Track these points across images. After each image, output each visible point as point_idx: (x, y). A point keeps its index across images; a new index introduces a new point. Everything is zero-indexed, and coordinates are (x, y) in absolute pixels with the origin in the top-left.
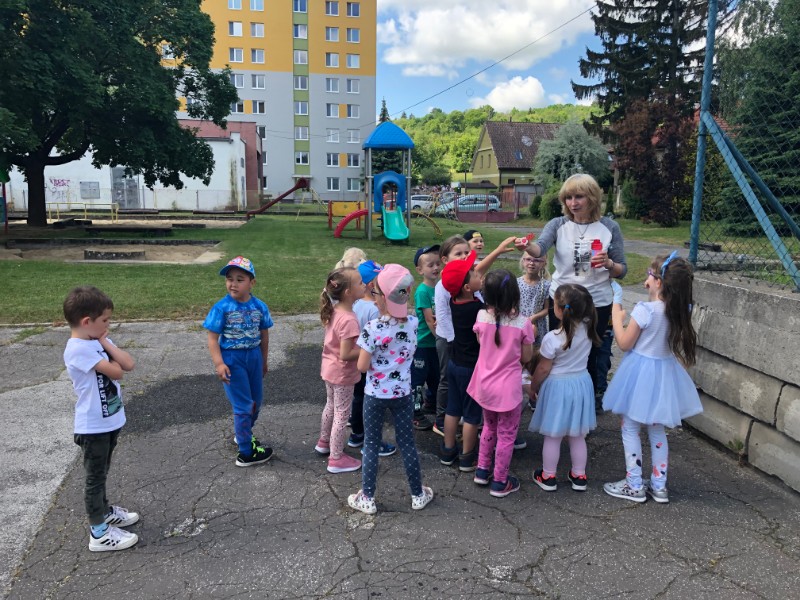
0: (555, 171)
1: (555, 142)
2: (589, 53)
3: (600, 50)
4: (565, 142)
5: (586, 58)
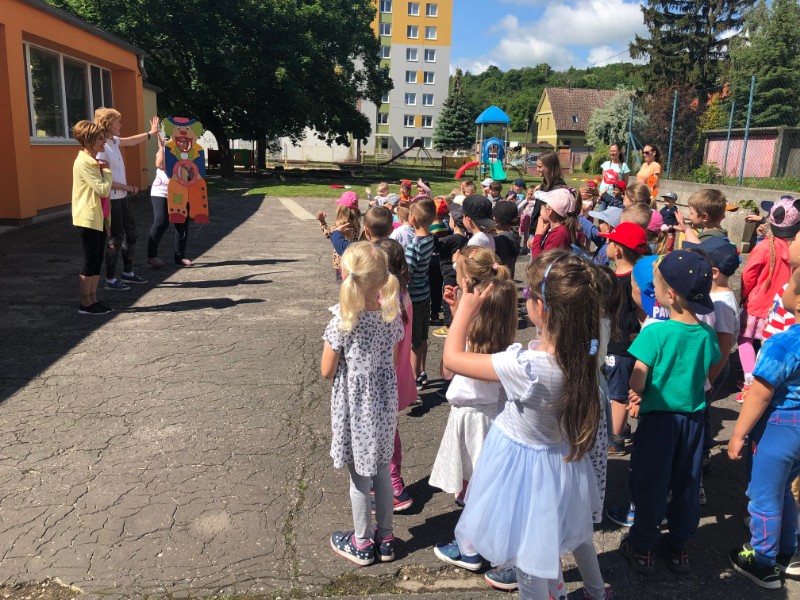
0: (606, 135)
1: (605, 111)
4: (615, 111)
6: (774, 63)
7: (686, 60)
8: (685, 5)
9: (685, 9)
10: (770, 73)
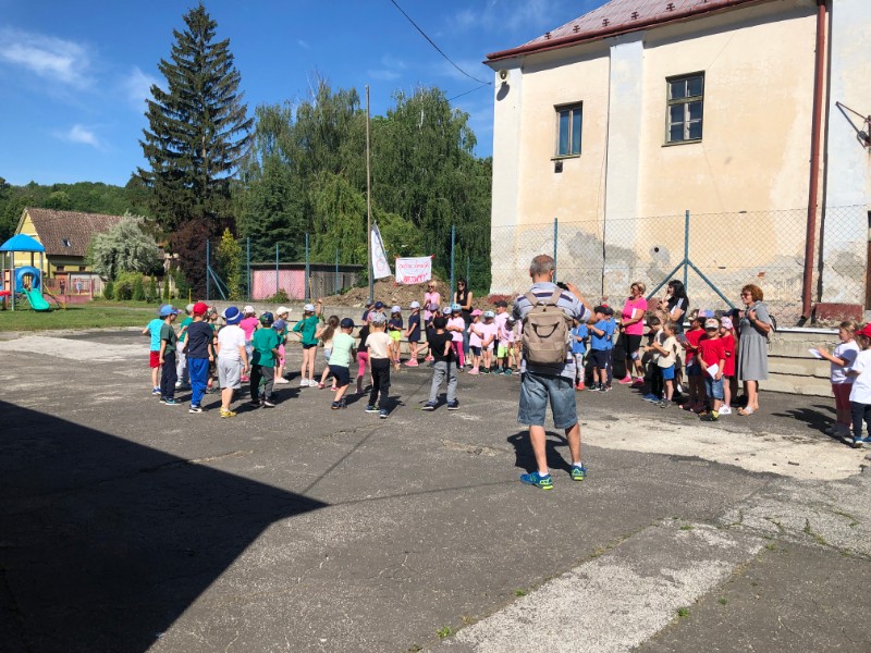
0: (113, 262)
1: (110, 237)
2: (140, 171)
3: (148, 169)
4: (120, 238)
5: (138, 174)
9: (182, 149)
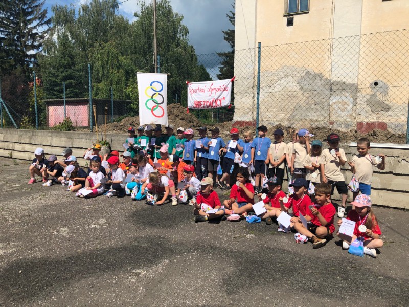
6: (66, 67)
7: (13, 63)
8: (6, 33)
9: (7, 35)
10: (65, 72)
